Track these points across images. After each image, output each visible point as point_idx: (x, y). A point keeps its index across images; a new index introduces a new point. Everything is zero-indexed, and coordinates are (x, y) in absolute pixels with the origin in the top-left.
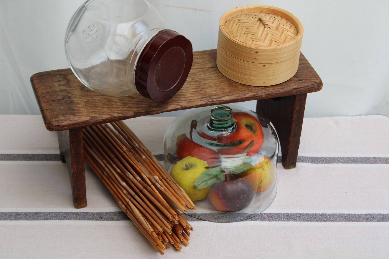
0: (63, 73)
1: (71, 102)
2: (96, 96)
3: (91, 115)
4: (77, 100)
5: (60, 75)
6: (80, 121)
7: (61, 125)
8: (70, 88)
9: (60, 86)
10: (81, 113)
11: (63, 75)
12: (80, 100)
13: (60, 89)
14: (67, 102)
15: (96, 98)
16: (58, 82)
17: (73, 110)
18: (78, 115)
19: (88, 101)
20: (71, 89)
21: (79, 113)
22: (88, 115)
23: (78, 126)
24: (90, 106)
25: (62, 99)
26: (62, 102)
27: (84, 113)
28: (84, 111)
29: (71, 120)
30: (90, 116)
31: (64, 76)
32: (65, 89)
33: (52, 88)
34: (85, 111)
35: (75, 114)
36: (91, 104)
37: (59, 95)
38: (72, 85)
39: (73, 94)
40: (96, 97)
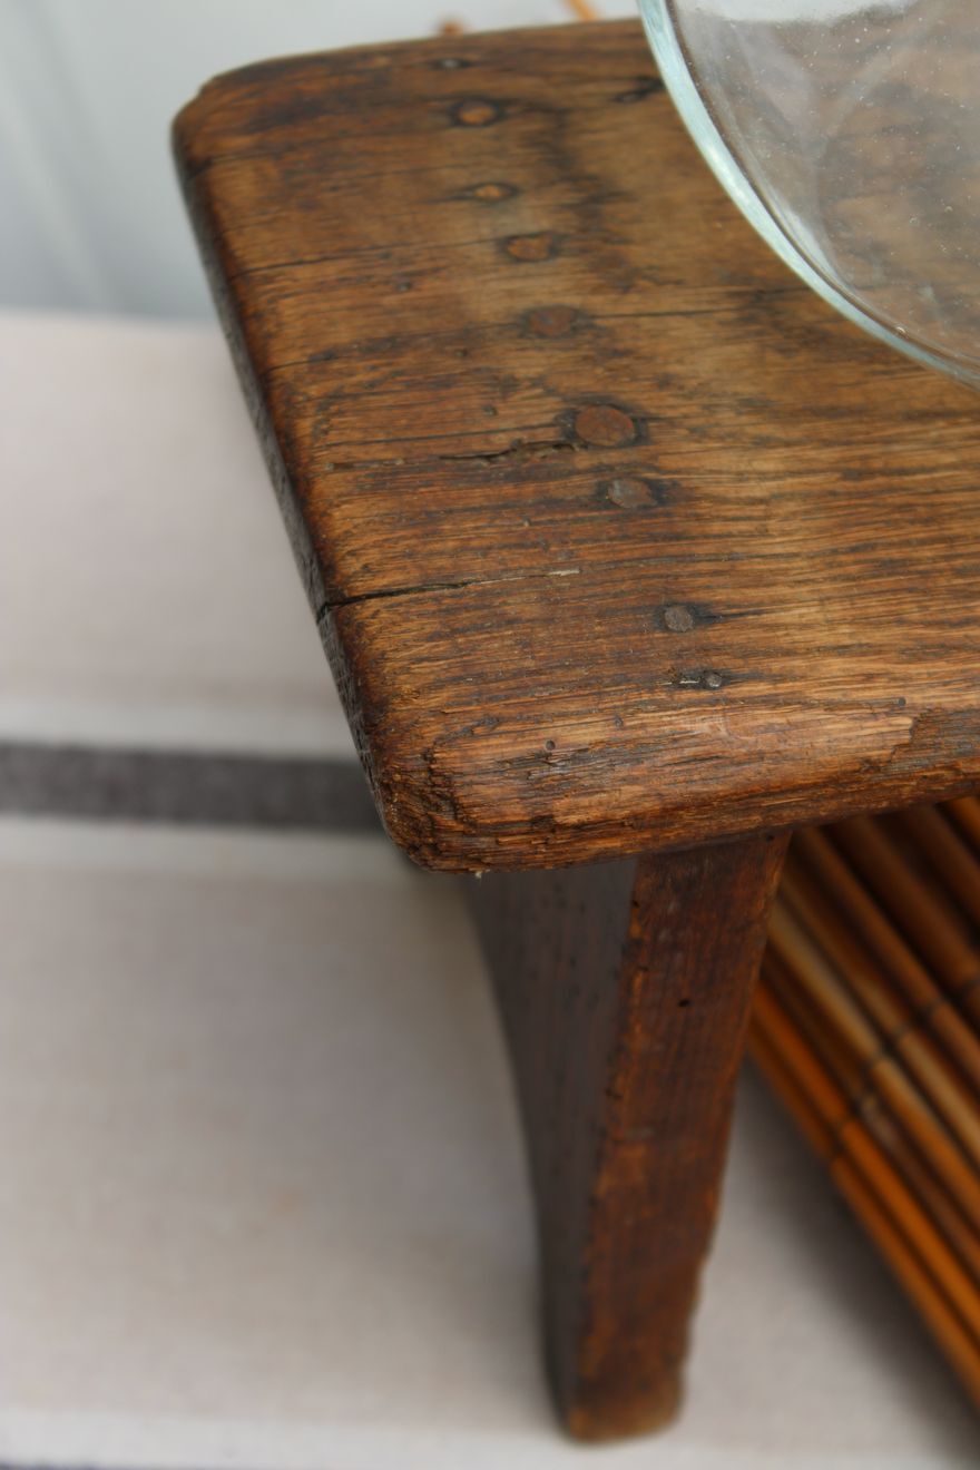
0: (524, 85)
1: (656, 489)
2: (925, 416)
3: (916, 698)
4: (728, 460)
5: (501, 108)
6: (787, 767)
7: (573, 819)
8: (627, 288)
9: (519, 260)
10: (798, 664)
11: (533, 107)
12: (763, 476)
13: (522, 305)
14: (616, 492)
15: (939, 444)
16: (490, 202)
17: (704, 616)
18: (762, 688)
19: (850, 484)
20: (632, 303)
21: (776, 666)
22: (878, 692)
23: (756, 818)
24: (890, 567)
25: (558, 446)
26: (553, 487)
27: (836, 665)
28: (824, 638)
29: (688, 752)
30: (897, 707)
31: (535, 125)
32: (573, 301)
33: (430, 287)
34: (844, 634)
35: (728, 679)
36: (893, 535)
37: (508, 385)
38: (638, 255)
39: (664, 382)
40: (936, 429)
